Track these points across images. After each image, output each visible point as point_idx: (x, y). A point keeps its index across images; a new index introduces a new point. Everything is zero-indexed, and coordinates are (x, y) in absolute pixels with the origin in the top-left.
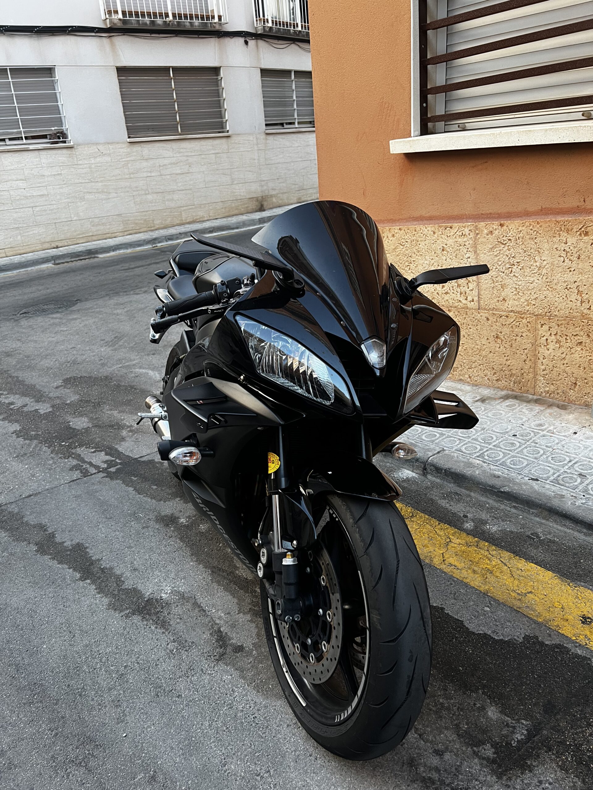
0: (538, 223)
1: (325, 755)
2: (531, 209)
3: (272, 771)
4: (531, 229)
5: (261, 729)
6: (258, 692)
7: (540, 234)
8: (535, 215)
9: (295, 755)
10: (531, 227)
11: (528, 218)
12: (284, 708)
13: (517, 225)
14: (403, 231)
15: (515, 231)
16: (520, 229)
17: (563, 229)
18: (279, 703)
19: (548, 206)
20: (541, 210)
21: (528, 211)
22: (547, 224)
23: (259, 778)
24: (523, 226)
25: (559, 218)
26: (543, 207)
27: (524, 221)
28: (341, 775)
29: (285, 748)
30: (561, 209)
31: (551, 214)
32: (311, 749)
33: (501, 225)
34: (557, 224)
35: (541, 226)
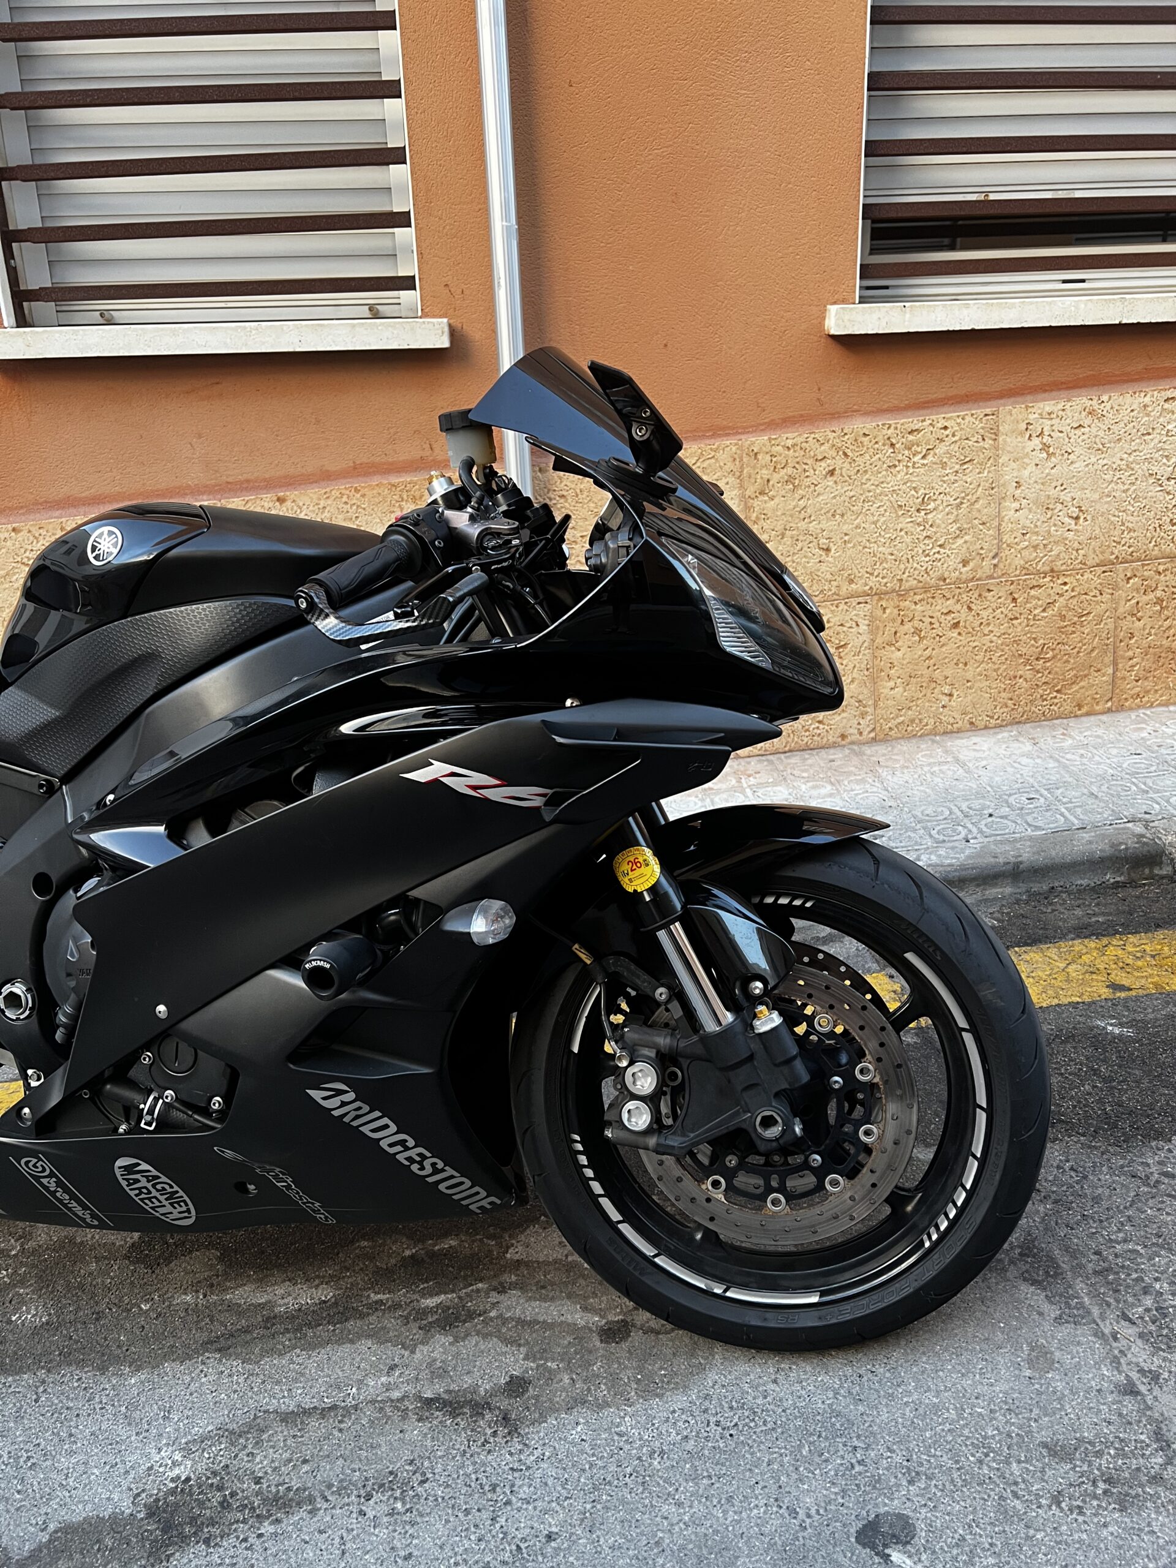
0: (357, 490)
1: (871, 1357)
2: (332, 467)
3: (856, 1443)
4: (346, 503)
5: (752, 1425)
6: (660, 1396)
7: (364, 509)
8: (345, 477)
9: (845, 1397)
10: (345, 499)
11: (334, 483)
12: (730, 1372)
13: (315, 497)
14: (24, 533)
15: (311, 508)
16: (322, 503)
17: (405, 497)
18: (712, 1376)
19: (365, 460)
20: (355, 468)
21: (328, 471)
22: (375, 492)
23: (858, 1468)
24: (328, 498)
25: (394, 479)
26: (358, 462)
27: (328, 490)
28: (924, 1353)
29: (820, 1405)
30: (392, 464)
31: (374, 473)
32: (849, 1371)
33: (279, 500)
34: (394, 489)
35: (363, 496)
